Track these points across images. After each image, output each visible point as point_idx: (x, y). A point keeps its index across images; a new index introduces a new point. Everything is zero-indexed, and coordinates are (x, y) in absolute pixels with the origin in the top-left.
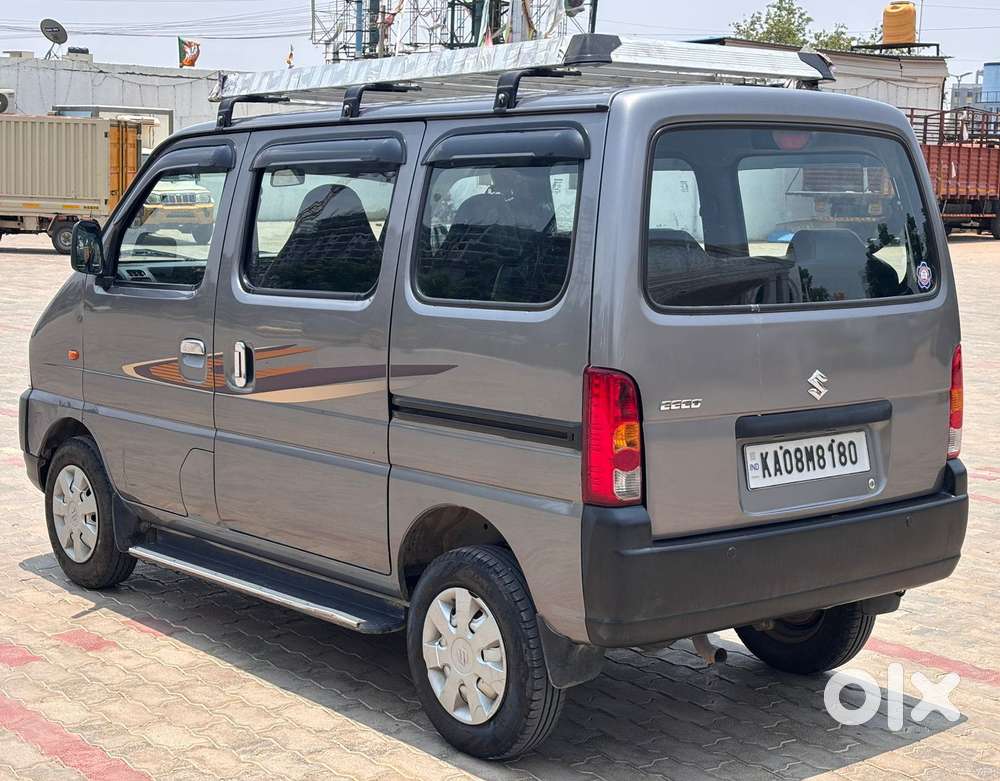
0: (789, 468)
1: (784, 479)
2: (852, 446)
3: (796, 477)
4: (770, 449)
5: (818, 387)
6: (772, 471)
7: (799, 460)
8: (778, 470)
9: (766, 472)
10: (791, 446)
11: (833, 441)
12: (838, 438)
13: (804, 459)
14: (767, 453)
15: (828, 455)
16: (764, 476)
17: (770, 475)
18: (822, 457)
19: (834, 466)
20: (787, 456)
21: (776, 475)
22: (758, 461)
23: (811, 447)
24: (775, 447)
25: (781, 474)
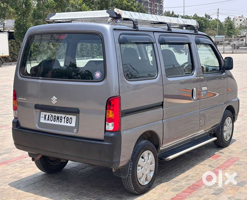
0: (51, 120)
1: (49, 122)
2: (71, 119)
3: (53, 122)
4: (48, 114)
5: (54, 101)
6: (47, 119)
7: (55, 119)
8: (48, 119)
9: (45, 119)
10: (54, 115)
11: (66, 116)
12: (67, 116)
13: (56, 119)
14: (46, 115)
15: (63, 120)
16: (44, 120)
17: (46, 120)
18: (61, 120)
19: (64, 123)
20: (52, 117)
21: (47, 120)
22: (44, 116)
23: (59, 116)
24: (49, 114)
25: (49, 121)
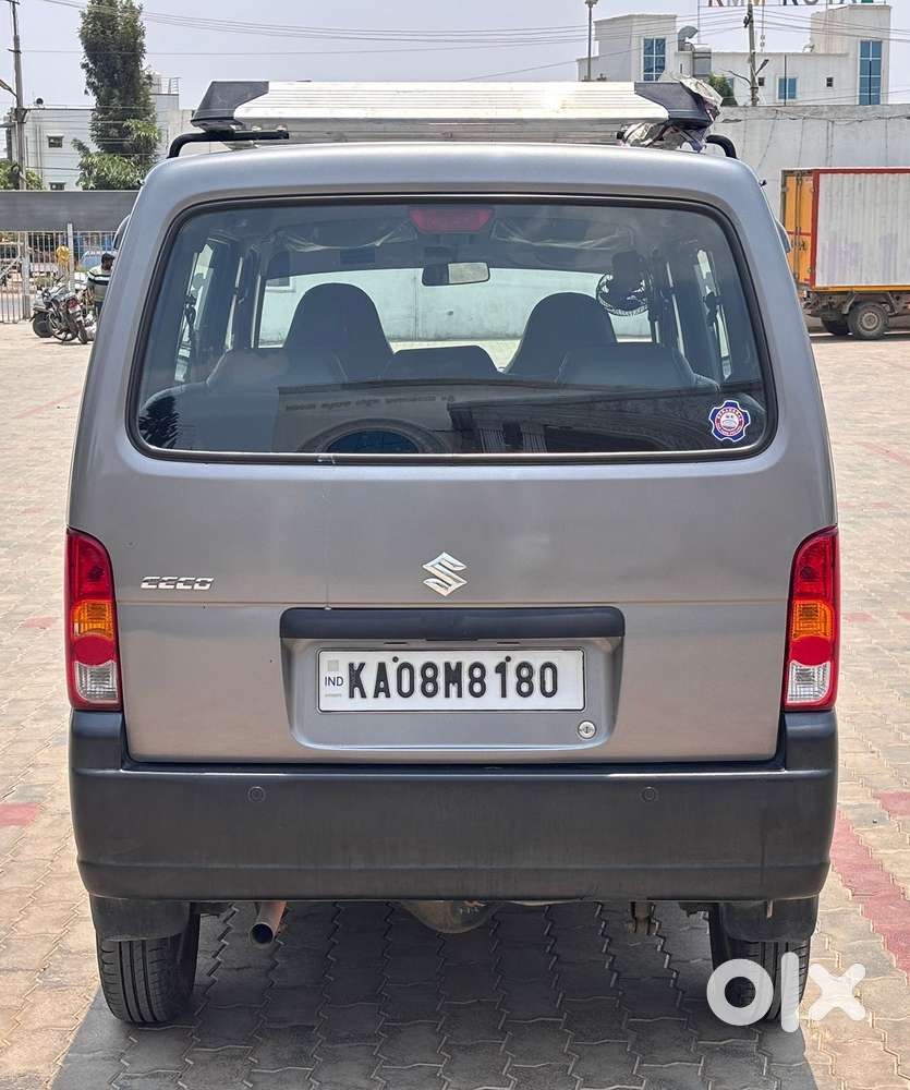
0: (406, 688)
1: (396, 703)
2: (549, 672)
3: (418, 702)
4: (372, 660)
5: (444, 579)
6: (370, 691)
7: (431, 681)
8: (382, 688)
9: (357, 690)
10: (418, 659)
11: (508, 659)
12: (518, 657)
13: (441, 680)
14: (362, 665)
15: (493, 679)
16: (352, 697)
18: (481, 680)
19: (504, 695)
20: (406, 672)
21: (376, 696)
22: (344, 673)
23: (459, 665)
24: (386, 657)
25: (388, 696)
